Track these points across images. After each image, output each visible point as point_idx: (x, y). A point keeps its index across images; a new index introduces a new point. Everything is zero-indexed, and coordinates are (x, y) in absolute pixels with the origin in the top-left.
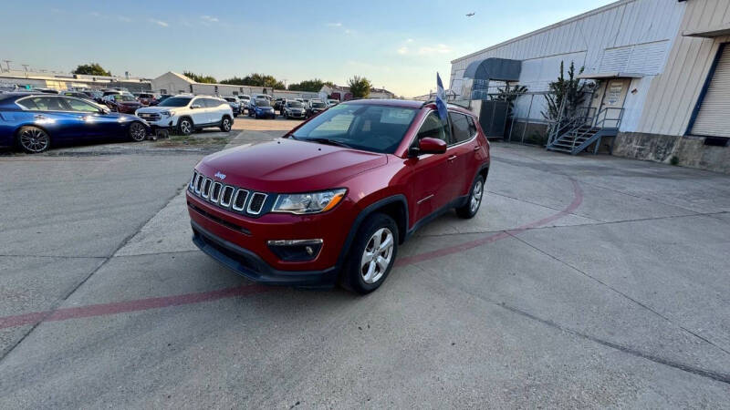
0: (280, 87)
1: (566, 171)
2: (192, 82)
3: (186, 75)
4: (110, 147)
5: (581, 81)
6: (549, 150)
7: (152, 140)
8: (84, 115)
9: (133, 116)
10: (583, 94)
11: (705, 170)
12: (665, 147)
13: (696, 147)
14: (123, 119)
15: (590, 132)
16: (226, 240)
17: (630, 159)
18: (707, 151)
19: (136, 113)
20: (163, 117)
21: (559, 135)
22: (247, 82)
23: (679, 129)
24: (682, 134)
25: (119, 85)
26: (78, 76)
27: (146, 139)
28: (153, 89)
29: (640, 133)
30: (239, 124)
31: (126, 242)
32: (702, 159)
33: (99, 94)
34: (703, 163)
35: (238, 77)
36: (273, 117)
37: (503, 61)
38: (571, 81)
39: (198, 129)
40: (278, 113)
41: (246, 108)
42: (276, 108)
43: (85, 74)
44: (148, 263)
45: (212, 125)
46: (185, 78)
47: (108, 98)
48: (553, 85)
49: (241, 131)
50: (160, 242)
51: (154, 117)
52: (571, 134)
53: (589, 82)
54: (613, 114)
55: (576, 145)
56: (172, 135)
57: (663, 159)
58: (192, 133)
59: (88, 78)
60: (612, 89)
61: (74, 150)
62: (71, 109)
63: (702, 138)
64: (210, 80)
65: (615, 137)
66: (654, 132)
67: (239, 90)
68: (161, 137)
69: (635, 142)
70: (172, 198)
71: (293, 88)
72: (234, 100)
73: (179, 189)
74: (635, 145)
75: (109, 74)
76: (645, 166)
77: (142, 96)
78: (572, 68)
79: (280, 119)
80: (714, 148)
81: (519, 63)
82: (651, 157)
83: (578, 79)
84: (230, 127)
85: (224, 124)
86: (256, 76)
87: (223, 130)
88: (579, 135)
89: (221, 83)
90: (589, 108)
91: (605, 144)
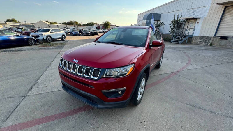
0: (80, 25)
1: (181, 50)
2: (49, 24)
3: (47, 21)
4: (21, 48)
5: (181, 20)
6: (172, 43)
7: (37, 44)
8: (10, 36)
9: (29, 36)
10: (181, 24)
11: (221, 47)
12: (208, 40)
13: (218, 40)
14: (25, 37)
15: (185, 36)
16: (80, 90)
17: (197, 44)
18: (221, 41)
19: (30, 35)
20: (41, 36)
21: (175, 38)
22: (68, 23)
23: (212, 35)
24: (213, 36)
25: (23, 26)
26: (7, 23)
27: (35, 44)
28: (35, 27)
29: (200, 36)
30: (68, 38)
31: (31, 88)
32: (220, 43)
33: (15, 29)
34: (220, 45)
35: (65, 22)
36: (79, 35)
37: (155, 14)
38: (178, 20)
39: (54, 40)
40: (80, 33)
41: (69, 32)
42: (80, 32)
43: (10, 22)
44: (42, 98)
45: (58, 38)
46: (46, 23)
47: (19, 30)
48: (172, 21)
49: (69, 40)
50: (46, 87)
51: (37, 36)
52: (179, 37)
53: (183, 20)
54: (191, 30)
55: (181, 41)
56: (44, 42)
57: (207, 44)
58: (52, 41)
59: (11, 24)
60: (191, 22)
61: (7, 50)
62: (4, 34)
63: (219, 37)
64: (55, 23)
65: (192, 38)
66: (205, 35)
67: (66, 26)
68: (40, 43)
69: (198, 39)
70: (48, 67)
71: (84, 25)
72: (65, 30)
73: (50, 63)
74: (198, 40)
75: (19, 22)
76: (203, 47)
77: (32, 29)
78: (178, 16)
79: (82, 35)
80: (223, 40)
81: (160, 15)
82: (203, 44)
83: (180, 19)
84: (65, 39)
85: (63, 38)
86: (71, 21)
87: (63, 40)
88: (181, 38)
89: (59, 24)
90: (183, 29)
91: (189, 40)
